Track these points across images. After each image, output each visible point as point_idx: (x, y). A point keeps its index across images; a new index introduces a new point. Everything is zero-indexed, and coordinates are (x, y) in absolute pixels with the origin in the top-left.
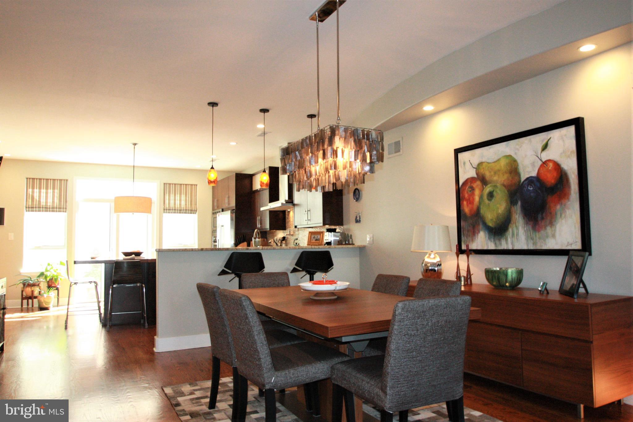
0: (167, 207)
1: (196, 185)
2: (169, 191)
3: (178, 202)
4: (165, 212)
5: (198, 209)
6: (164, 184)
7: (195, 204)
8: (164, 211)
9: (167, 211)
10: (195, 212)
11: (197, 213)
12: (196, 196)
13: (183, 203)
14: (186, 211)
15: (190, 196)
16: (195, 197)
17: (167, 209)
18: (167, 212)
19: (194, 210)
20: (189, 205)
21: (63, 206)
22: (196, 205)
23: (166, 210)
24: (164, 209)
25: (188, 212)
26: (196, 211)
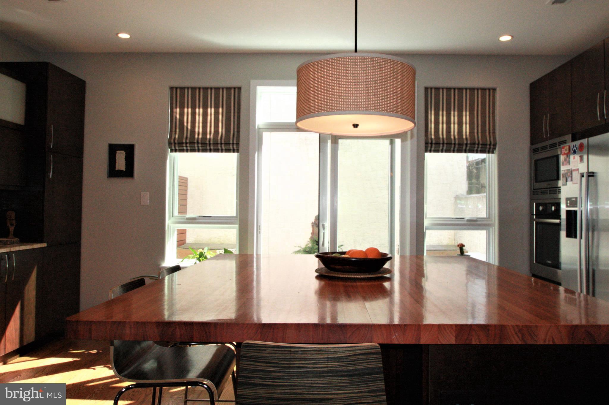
0: (431, 139)
1: (494, 90)
2: (435, 103)
3: (454, 128)
4: (429, 149)
5: (498, 142)
6: (426, 89)
7: (491, 131)
8: (426, 147)
9: (431, 147)
10: (491, 150)
11: (496, 151)
12: (494, 113)
13: (466, 129)
14: (473, 146)
15: (481, 114)
16: (491, 116)
17: (431, 143)
18: (433, 149)
19: (490, 145)
20: (478, 132)
21: (233, 141)
22: (494, 133)
23: (430, 145)
24: (427, 143)
25: (476, 149)
26: (495, 145)
